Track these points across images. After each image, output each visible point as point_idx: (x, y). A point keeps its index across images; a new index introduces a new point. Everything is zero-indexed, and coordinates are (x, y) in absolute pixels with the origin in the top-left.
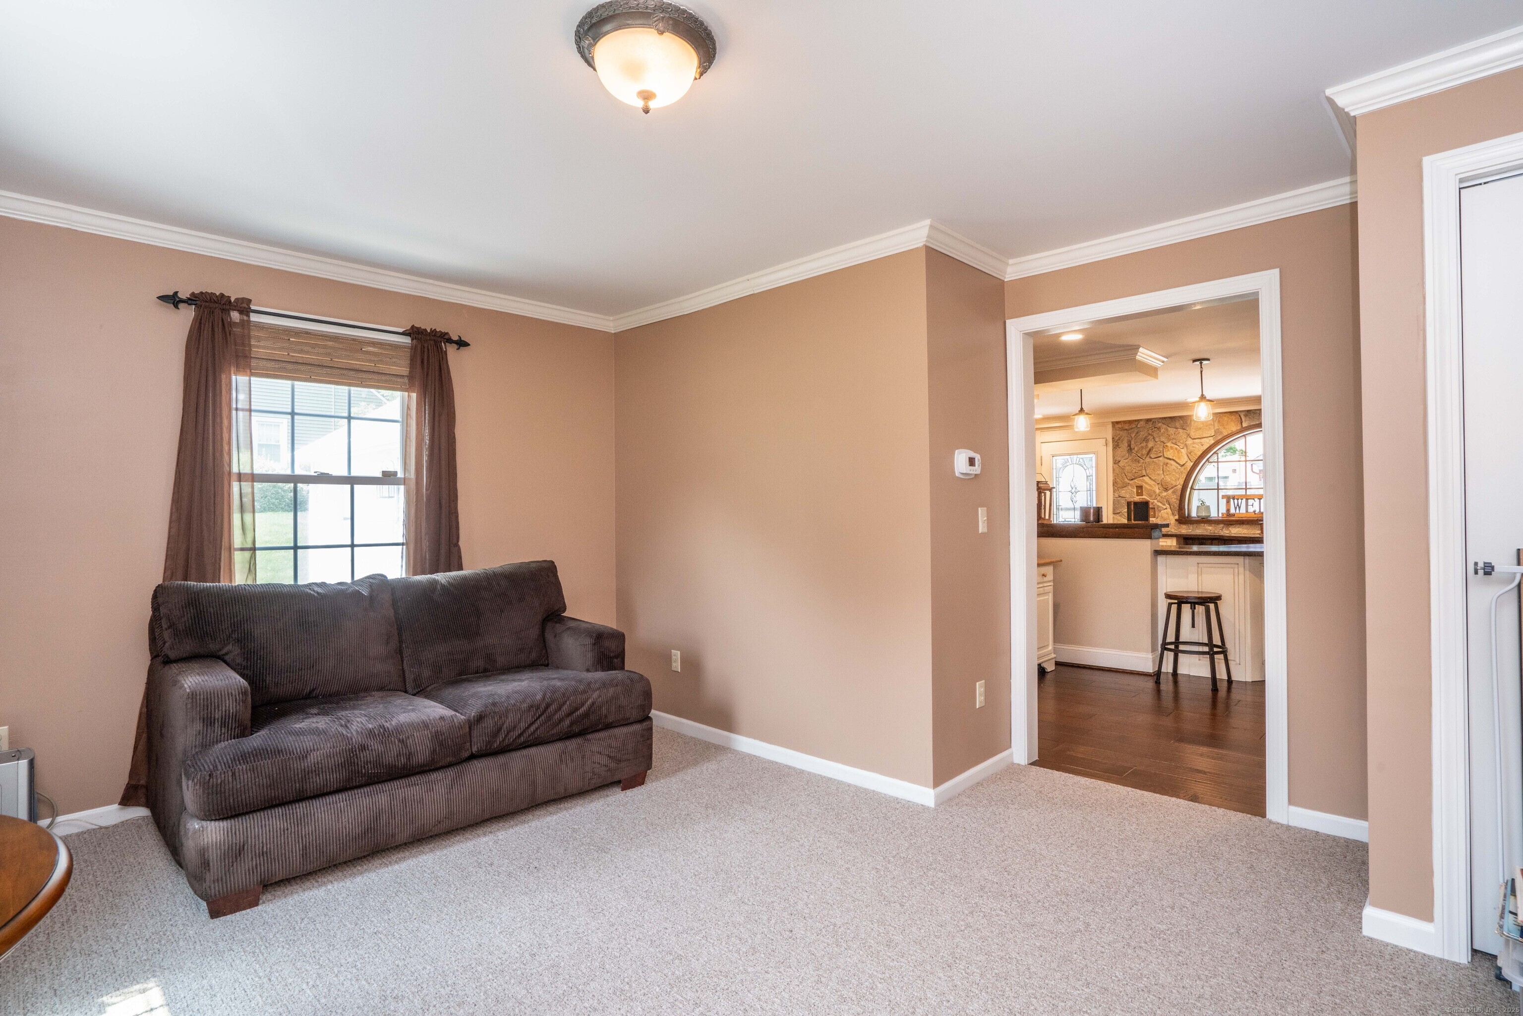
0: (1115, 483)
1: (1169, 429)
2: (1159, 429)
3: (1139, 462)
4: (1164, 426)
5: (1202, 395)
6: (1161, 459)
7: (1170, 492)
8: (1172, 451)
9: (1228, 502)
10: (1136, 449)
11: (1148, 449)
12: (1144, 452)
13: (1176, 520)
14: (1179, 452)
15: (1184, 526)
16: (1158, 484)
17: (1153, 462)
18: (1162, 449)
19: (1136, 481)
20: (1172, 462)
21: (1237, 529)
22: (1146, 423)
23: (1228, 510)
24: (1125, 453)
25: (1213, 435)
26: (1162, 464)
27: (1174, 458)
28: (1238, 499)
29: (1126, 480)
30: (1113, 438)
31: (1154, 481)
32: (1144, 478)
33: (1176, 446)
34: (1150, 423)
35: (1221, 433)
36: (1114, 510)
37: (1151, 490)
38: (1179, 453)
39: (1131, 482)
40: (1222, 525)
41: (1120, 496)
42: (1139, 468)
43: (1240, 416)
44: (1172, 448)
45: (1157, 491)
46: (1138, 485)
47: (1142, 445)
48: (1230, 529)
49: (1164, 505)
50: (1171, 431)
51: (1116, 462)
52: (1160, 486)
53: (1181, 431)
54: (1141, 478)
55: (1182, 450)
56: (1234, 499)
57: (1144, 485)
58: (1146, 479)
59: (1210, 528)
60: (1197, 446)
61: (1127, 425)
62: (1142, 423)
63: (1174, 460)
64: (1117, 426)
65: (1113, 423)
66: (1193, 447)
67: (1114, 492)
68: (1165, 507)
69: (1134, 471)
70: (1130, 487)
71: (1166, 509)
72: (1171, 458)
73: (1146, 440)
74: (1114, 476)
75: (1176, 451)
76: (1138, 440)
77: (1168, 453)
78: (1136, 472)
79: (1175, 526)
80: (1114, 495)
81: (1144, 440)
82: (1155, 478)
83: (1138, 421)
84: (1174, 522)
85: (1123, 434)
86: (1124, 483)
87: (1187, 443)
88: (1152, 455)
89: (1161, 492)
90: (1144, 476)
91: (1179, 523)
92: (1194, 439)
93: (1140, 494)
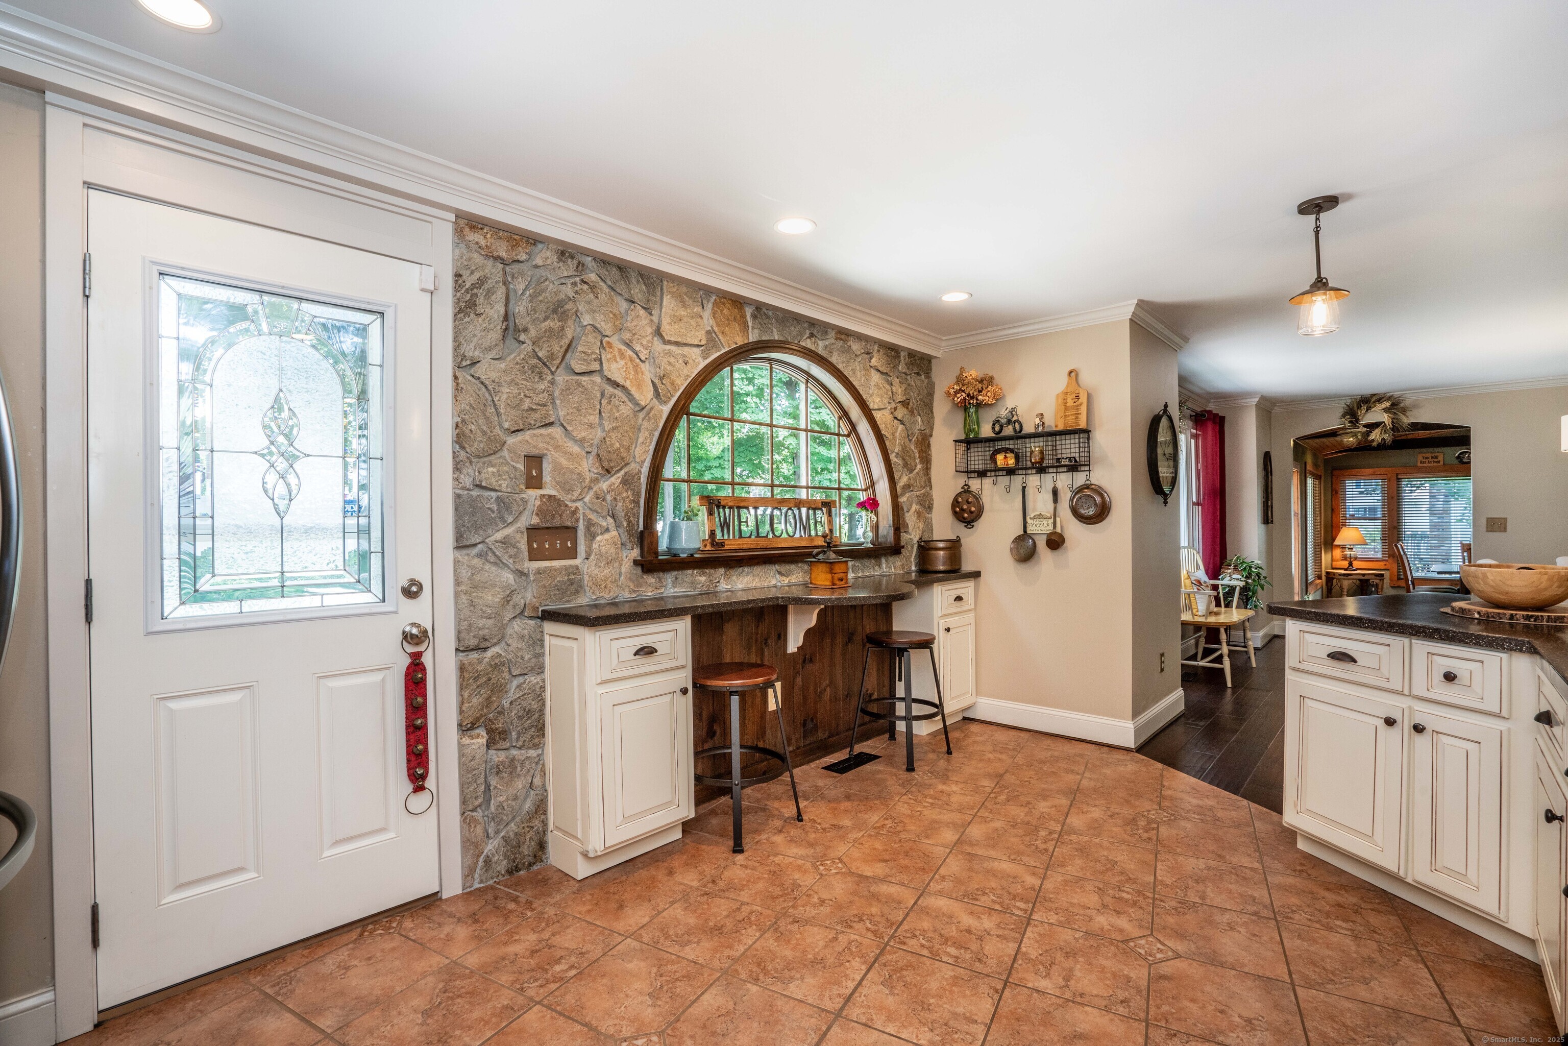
0: (460, 436)
1: (615, 297)
2: (592, 288)
3: (540, 375)
4: (603, 283)
6: (597, 379)
7: (618, 481)
8: (622, 362)
9: (711, 513)
10: (533, 332)
11: (566, 341)
12: (556, 347)
13: (636, 562)
14: (634, 367)
15: (651, 579)
16: (586, 453)
17: (579, 384)
18: (597, 351)
20: (623, 395)
22: (557, 258)
23: (710, 533)
24: (497, 336)
25: (702, 343)
26: (597, 396)
27: (628, 384)
29: (497, 431)
30: (458, 275)
31: (579, 442)
32: (552, 431)
33: (629, 351)
34: (572, 264)
35: (718, 341)
36: (460, 537)
38: (636, 371)
39: (512, 440)
41: (479, 486)
42: (541, 398)
43: (746, 314)
44: (618, 352)
45: (588, 475)
46: (533, 452)
47: (550, 324)
48: (734, 578)
49: (602, 517)
50: (621, 304)
51: (464, 363)
52: (591, 460)
53: (639, 308)
54: (544, 432)
55: (644, 367)
57: (551, 454)
58: (559, 434)
59: (703, 579)
60: (675, 362)
61: (502, 243)
62: (544, 251)
63: (624, 388)
64: (474, 237)
65: (460, 215)
66: (670, 363)
67: (459, 470)
68: (605, 525)
70: (508, 458)
71: (609, 530)
72: (620, 380)
73: (559, 312)
75: (630, 364)
76: (543, 307)
77: (614, 366)
78: (531, 409)
79: (630, 579)
80: (456, 479)
81: (555, 311)
82: (583, 434)
83: (530, 240)
84: (629, 570)
85: (494, 270)
86: (492, 439)
87: (655, 348)
88: (578, 365)
89: (594, 481)
90: (551, 425)
91: (645, 570)
92: (669, 343)
93: (534, 482)
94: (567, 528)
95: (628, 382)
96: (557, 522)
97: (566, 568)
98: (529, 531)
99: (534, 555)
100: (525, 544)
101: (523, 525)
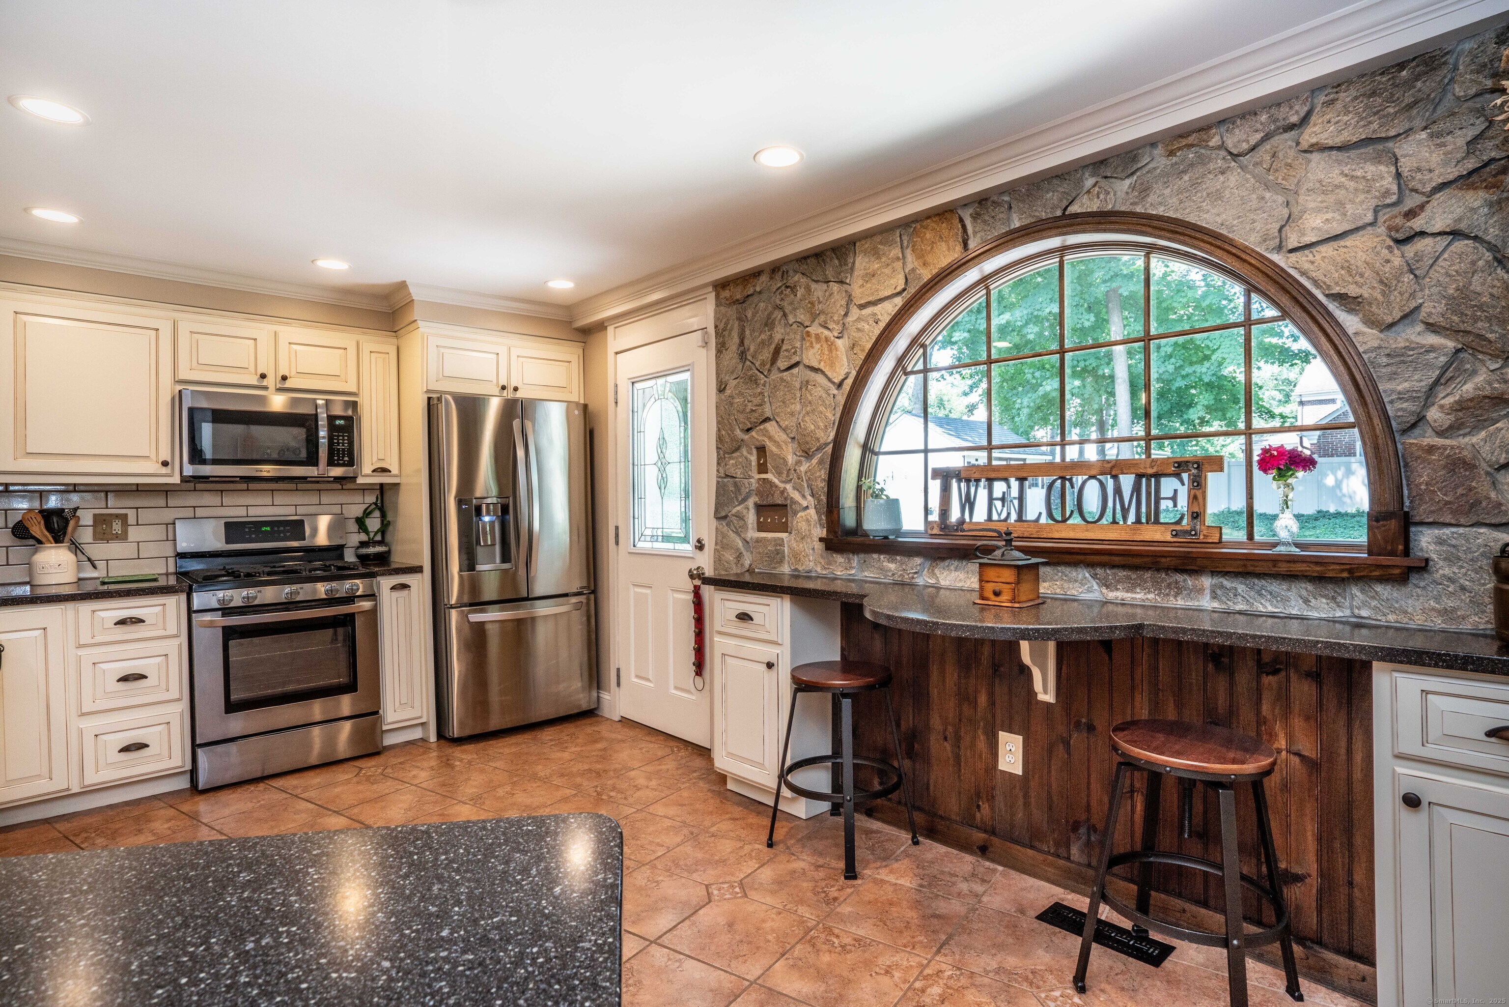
0: (720, 439)
1: (814, 286)
2: (793, 289)
3: (756, 382)
4: (804, 280)
6: (795, 371)
7: (815, 461)
8: (818, 346)
9: (946, 490)
10: (752, 348)
11: (773, 346)
12: (766, 355)
13: (821, 540)
14: (831, 346)
15: (840, 559)
16: (793, 438)
17: (782, 379)
18: (798, 345)
19: (753, 433)
20: (820, 378)
21: (954, 574)
22: (771, 278)
23: (945, 512)
24: (736, 360)
25: (899, 289)
26: (798, 386)
27: (822, 366)
28: (968, 481)
29: (738, 432)
30: (716, 327)
31: (784, 430)
32: (767, 425)
33: (826, 332)
34: (778, 276)
35: (920, 277)
36: (717, 511)
37: (779, 456)
38: (830, 351)
39: (746, 437)
40: (918, 560)
41: (727, 476)
42: (760, 400)
43: (961, 220)
44: (818, 337)
45: (791, 459)
46: (758, 444)
47: (763, 336)
48: (937, 571)
49: (804, 496)
50: (819, 290)
51: (721, 389)
52: (795, 445)
53: (835, 287)
54: (762, 427)
55: (839, 342)
56: (959, 481)
57: (769, 444)
58: (771, 427)
59: (892, 566)
60: (866, 327)
61: (739, 288)
62: (764, 278)
63: (823, 372)
64: (726, 294)
65: (717, 284)
66: (858, 330)
67: (718, 464)
68: (805, 504)
69: (750, 407)
70: (744, 451)
71: (807, 508)
72: (815, 365)
73: (769, 324)
74: (718, 423)
75: (825, 346)
76: (758, 325)
77: (811, 352)
78: (752, 411)
79: (822, 557)
80: (718, 471)
81: (766, 325)
82: (787, 423)
83: (755, 274)
84: (819, 546)
85: (732, 312)
86: (734, 439)
87: (850, 319)
88: (782, 364)
89: (798, 463)
90: (767, 420)
91: (828, 548)
92: (862, 307)
93: (762, 468)
94: (779, 505)
95: (822, 363)
96: (770, 501)
97: (775, 539)
98: (759, 508)
99: (761, 528)
100: (751, 518)
101: (751, 503)
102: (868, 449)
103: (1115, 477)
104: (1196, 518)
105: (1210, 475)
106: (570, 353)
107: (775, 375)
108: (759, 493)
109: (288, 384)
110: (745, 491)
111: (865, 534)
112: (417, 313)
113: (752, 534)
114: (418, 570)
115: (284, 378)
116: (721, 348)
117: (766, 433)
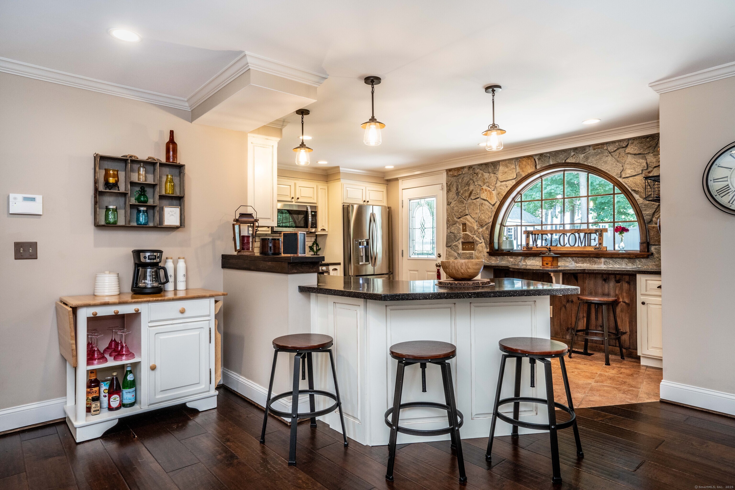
0: (448, 221)
1: (484, 174)
2: (477, 174)
3: (463, 203)
4: (481, 172)
5: (373, 117)
6: (478, 200)
7: (484, 228)
8: (486, 193)
9: (528, 237)
10: (461, 192)
11: (470, 192)
12: (467, 194)
13: (487, 252)
14: (491, 193)
15: (493, 258)
16: (477, 221)
17: (473, 202)
18: (479, 192)
19: (461, 219)
20: (486, 203)
21: (532, 261)
22: (469, 170)
23: (528, 244)
24: (454, 195)
25: (514, 178)
26: (479, 204)
27: (487, 199)
28: (535, 234)
29: (455, 219)
30: (447, 184)
31: (473, 218)
32: (467, 217)
33: (489, 189)
34: (471, 169)
35: (521, 175)
36: (447, 244)
37: (471, 227)
38: (490, 194)
39: (458, 220)
40: (520, 258)
41: (451, 232)
42: (463, 209)
43: (535, 160)
44: (486, 190)
45: (476, 228)
46: (463, 222)
47: (466, 188)
48: (526, 261)
49: (480, 239)
50: (486, 175)
51: (449, 204)
52: (477, 223)
53: (492, 175)
54: (465, 217)
55: (493, 192)
56: (532, 234)
57: (467, 222)
58: (468, 217)
59: (512, 260)
60: (503, 188)
61: (456, 172)
62: (466, 170)
63: (487, 201)
64: (451, 173)
65: (447, 170)
66: (501, 189)
67: (447, 229)
68: (481, 242)
69: (460, 210)
70: (458, 225)
71: (481, 243)
72: (485, 199)
73: (468, 184)
74: (447, 215)
75: (489, 193)
76: (463, 184)
77: (483, 194)
78: (461, 212)
79: (487, 257)
80: (447, 231)
81: (467, 184)
82: (474, 216)
83: (463, 168)
84: (486, 254)
85: (453, 179)
86: (454, 221)
87: (497, 185)
88: (473, 197)
89: (478, 229)
90: (467, 215)
91: (489, 255)
92: (501, 182)
93: (464, 230)
94: (471, 242)
95: (487, 198)
96: (468, 241)
97: (470, 253)
98: (463, 243)
99: (463, 249)
100: (460, 246)
101: (460, 241)
102: (502, 225)
103: (579, 234)
104: (600, 244)
105: (604, 233)
106: (382, 188)
107: (470, 201)
108: (463, 238)
109: (299, 200)
110: (458, 238)
111: (502, 250)
112: (341, 176)
113: (461, 251)
114: (339, 264)
115: (298, 198)
116: (449, 191)
117: (466, 219)
